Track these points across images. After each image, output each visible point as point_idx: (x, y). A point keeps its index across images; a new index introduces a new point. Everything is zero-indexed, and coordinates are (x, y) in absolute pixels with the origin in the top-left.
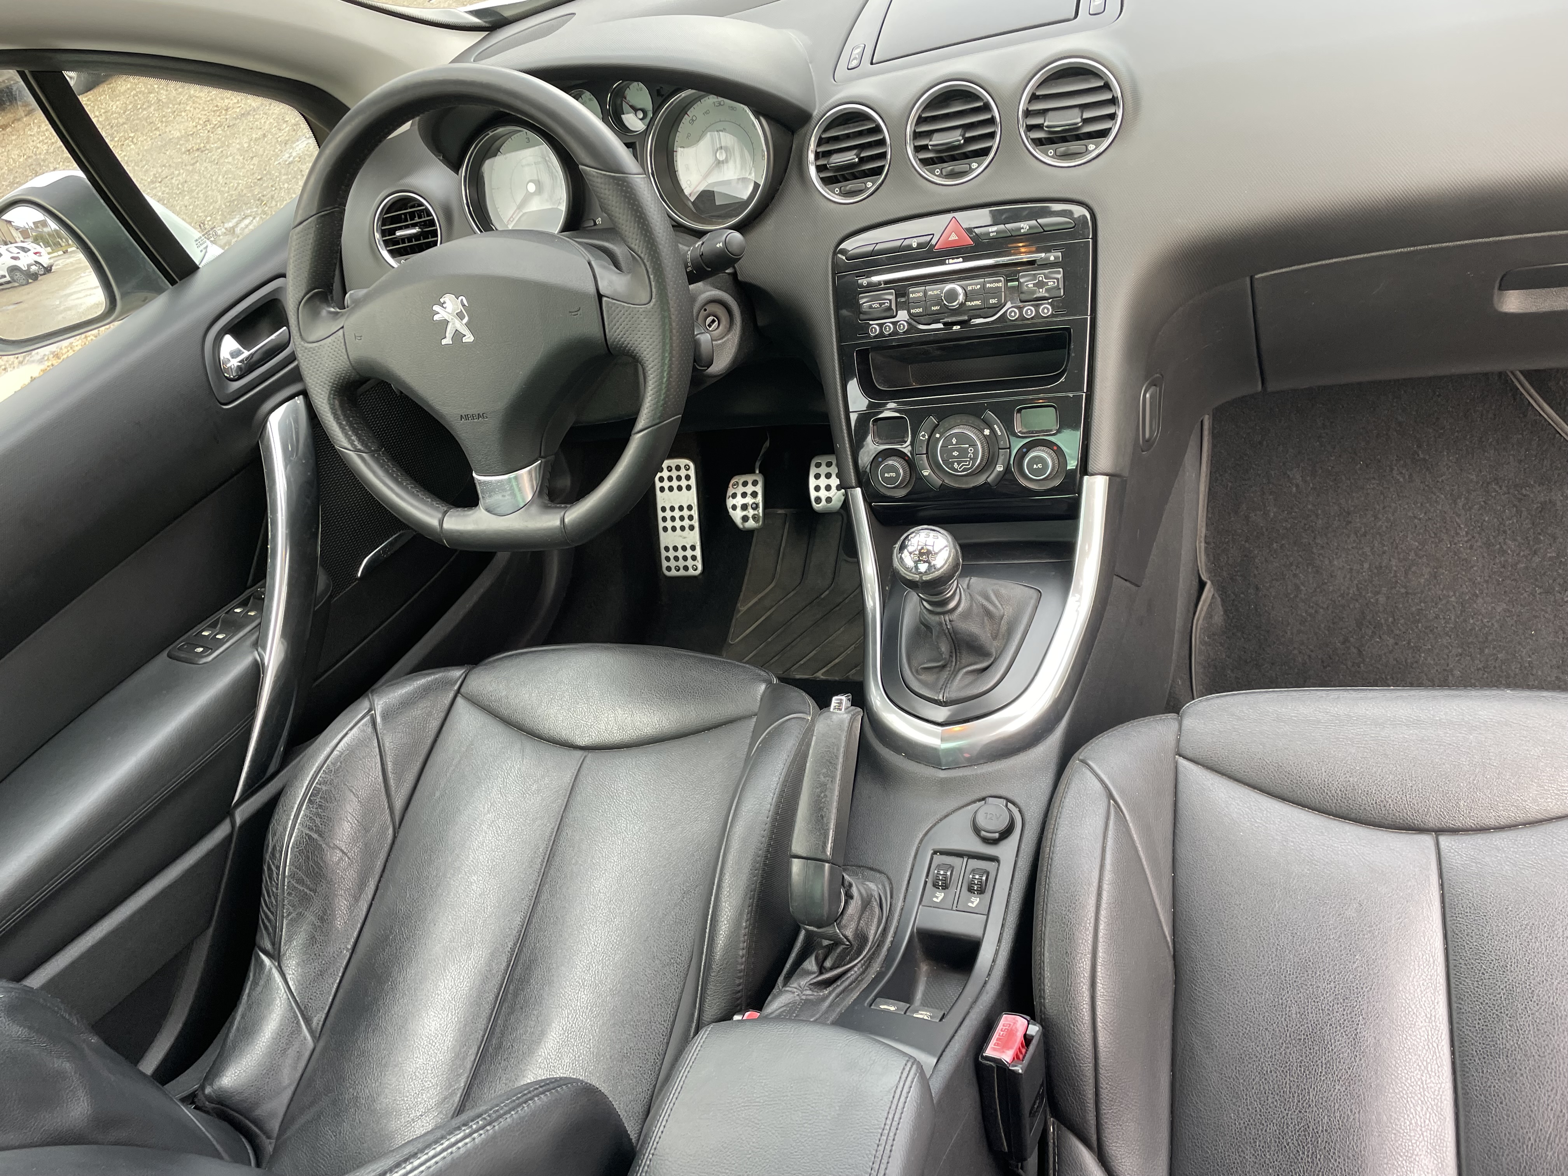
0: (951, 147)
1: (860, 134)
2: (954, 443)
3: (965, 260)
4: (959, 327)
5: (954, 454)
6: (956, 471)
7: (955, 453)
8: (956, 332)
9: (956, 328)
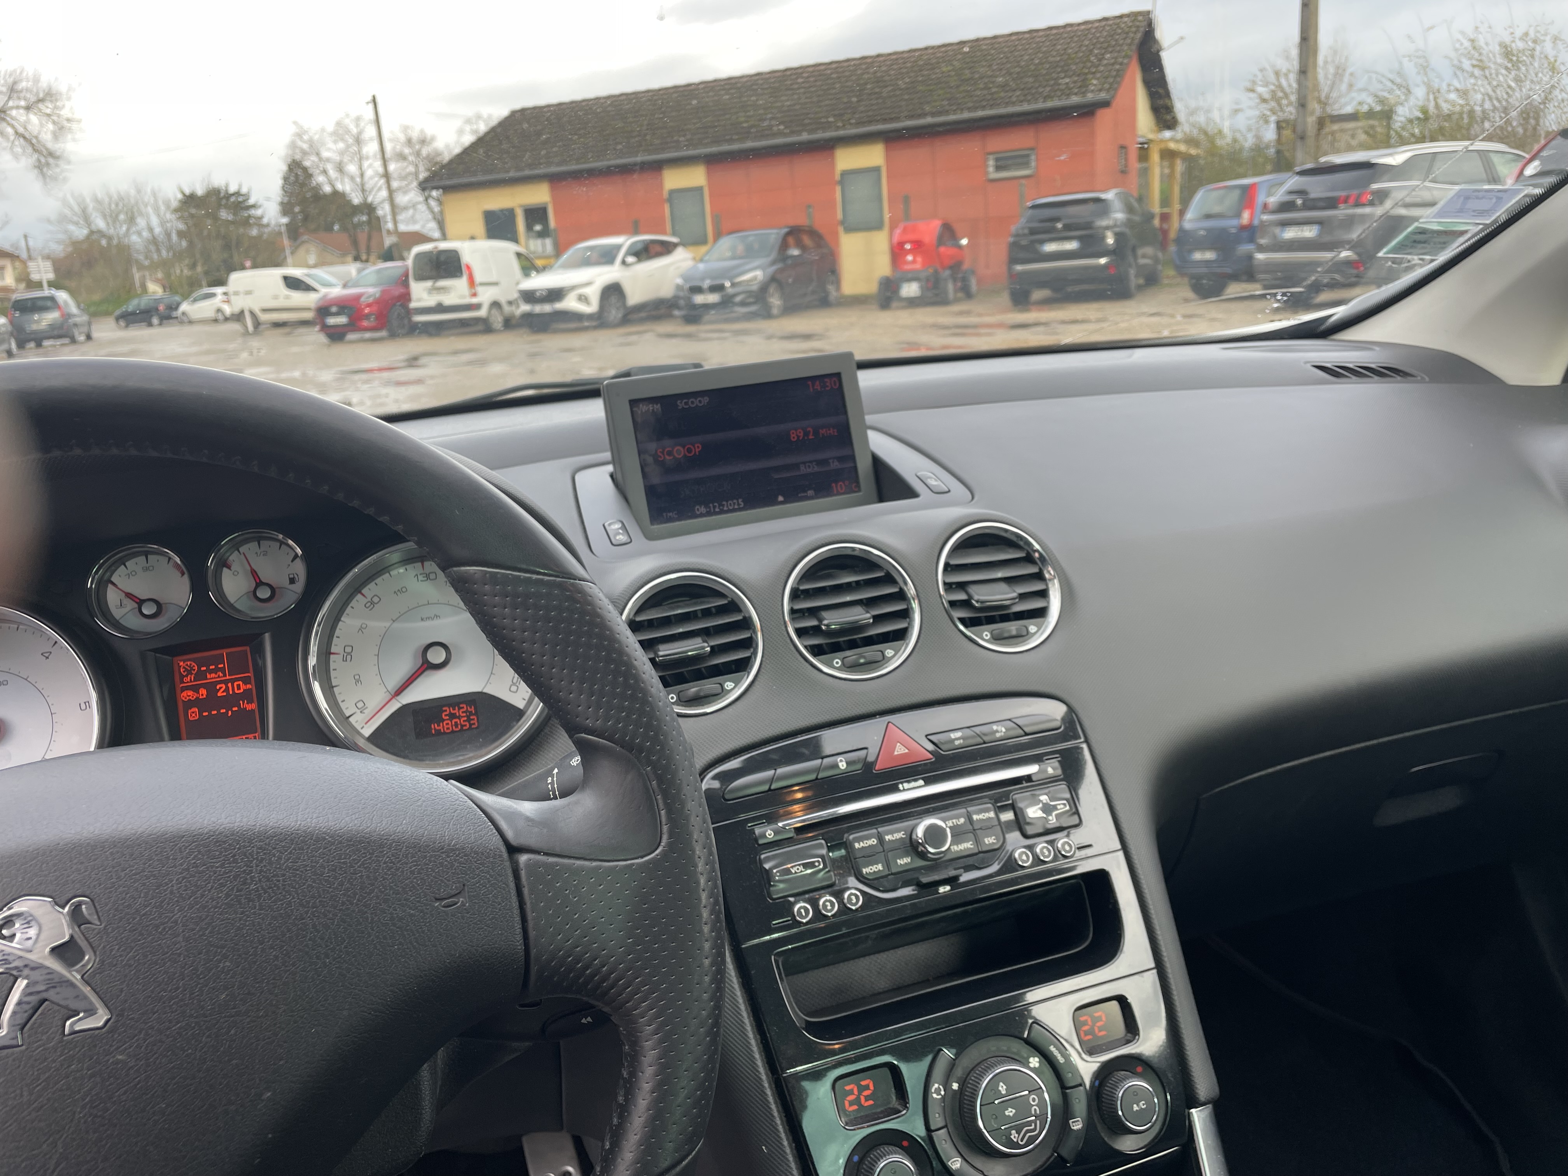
0: (856, 628)
1: (707, 613)
2: (1004, 1092)
3: (928, 781)
4: (948, 888)
5: (1007, 1113)
6: (1017, 1146)
7: (1010, 1112)
8: (946, 895)
9: (944, 889)
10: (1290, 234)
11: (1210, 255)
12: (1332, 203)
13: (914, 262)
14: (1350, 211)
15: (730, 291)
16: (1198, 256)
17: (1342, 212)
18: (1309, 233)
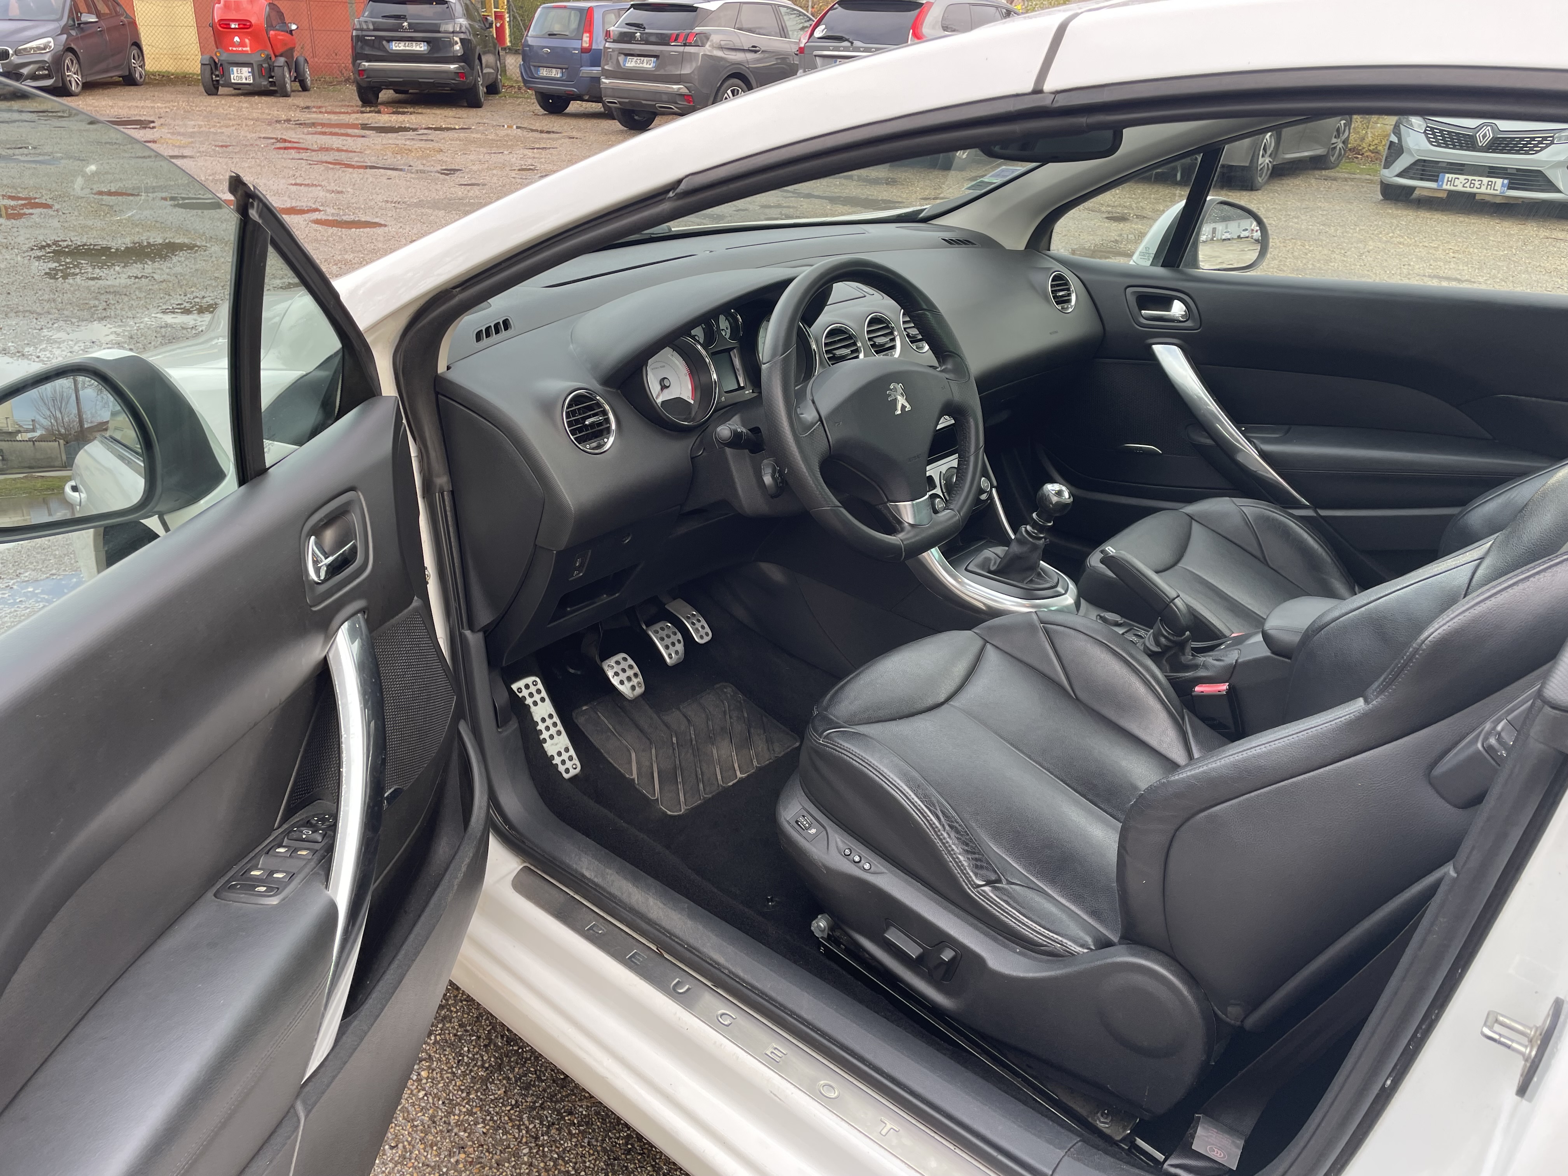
10: (632, 63)
11: (555, 73)
12: (664, 40)
13: (242, 44)
14: (681, 49)
15: (15, 59)
16: (544, 72)
17: (674, 49)
18: (648, 64)
